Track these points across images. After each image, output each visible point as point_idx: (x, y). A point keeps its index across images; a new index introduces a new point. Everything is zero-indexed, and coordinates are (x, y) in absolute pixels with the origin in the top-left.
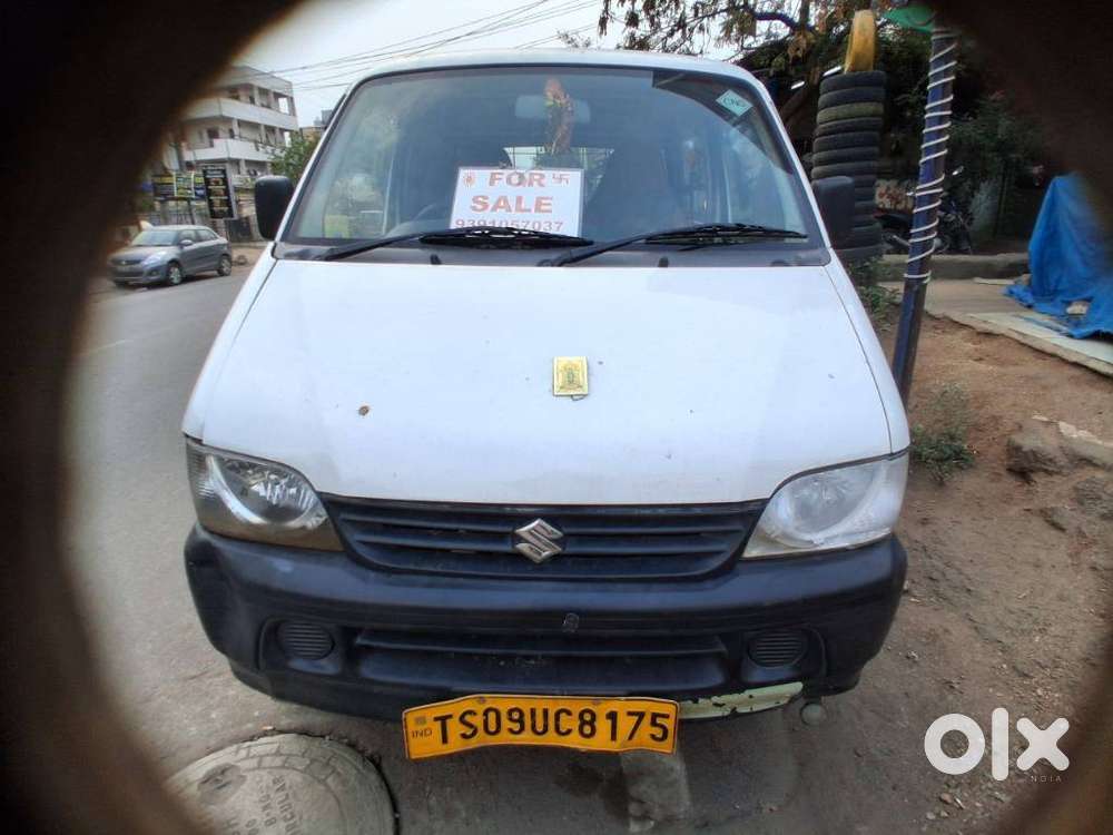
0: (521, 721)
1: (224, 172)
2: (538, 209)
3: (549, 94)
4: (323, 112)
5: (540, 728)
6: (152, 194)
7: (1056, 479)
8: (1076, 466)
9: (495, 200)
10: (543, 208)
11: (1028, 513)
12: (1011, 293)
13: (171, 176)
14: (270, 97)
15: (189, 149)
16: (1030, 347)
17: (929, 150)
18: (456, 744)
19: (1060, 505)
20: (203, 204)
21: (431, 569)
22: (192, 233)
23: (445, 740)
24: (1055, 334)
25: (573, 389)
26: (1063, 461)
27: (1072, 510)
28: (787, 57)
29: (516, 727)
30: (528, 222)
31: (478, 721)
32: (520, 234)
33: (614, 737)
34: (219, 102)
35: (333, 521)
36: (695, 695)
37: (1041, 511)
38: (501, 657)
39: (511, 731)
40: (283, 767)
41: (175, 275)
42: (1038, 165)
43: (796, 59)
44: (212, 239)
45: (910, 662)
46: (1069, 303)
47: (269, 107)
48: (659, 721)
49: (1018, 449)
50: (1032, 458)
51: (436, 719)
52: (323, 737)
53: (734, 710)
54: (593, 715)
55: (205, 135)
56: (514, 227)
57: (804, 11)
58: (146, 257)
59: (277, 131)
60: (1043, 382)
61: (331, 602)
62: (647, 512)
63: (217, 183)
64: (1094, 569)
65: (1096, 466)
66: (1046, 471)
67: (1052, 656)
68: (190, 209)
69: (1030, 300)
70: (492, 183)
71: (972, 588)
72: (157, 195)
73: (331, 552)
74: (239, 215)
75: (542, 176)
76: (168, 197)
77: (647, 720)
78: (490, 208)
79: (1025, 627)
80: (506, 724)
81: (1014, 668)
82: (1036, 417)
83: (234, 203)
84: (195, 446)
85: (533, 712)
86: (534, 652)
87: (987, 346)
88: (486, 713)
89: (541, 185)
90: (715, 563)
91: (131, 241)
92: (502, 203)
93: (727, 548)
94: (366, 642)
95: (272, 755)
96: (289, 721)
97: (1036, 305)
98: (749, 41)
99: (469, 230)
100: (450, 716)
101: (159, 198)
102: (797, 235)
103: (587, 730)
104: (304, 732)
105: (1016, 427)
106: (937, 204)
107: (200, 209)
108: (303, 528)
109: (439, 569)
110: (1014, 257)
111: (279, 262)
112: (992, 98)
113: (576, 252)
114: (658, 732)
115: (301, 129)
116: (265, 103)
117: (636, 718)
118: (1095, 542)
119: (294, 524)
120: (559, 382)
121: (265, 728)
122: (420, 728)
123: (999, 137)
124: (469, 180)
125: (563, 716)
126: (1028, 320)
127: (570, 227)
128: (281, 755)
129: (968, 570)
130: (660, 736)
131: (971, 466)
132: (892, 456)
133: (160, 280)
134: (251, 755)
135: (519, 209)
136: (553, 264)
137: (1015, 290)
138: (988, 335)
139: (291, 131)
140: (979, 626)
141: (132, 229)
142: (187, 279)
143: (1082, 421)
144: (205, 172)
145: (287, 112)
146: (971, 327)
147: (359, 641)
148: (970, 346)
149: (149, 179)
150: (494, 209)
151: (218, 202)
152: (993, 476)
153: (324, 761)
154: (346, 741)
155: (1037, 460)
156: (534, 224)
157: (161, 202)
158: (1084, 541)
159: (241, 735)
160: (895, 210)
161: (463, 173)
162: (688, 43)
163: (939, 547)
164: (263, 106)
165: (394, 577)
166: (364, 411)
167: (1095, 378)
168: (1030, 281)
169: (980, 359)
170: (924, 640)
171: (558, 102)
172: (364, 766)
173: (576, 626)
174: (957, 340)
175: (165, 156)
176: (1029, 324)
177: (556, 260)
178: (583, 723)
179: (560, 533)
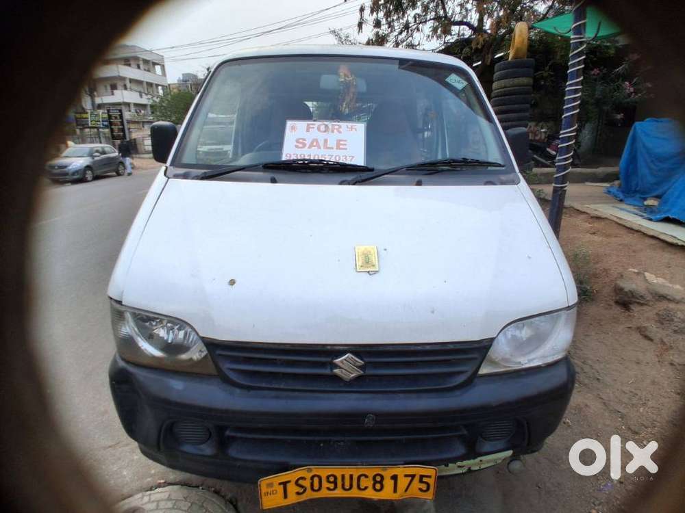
0: (335, 483)
1: (120, 111)
2: (338, 148)
3: (341, 74)
4: (183, 75)
5: (347, 486)
6: (75, 124)
7: (645, 308)
8: (657, 300)
9: (310, 142)
10: (341, 147)
11: (630, 330)
12: (609, 192)
13: (87, 113)
14: (149, 65)
15: (98, 96)
16: (624, 226)
17: (568, 110)
18: (293, 499)
19: (649, 325)
20: (107, 130)
21: (277, 386)
22: (100, 150)
23: (286, 496)
24: (640, 218)
25: (368, 267)
26: (649, 297)
27: (657, 328)
28: (471, 49)
29: (332, 486)
30: (332, 156)
31: (307, 483)
32: (328, 164)
33: (395, 490)
34: (118, 67)
35: (210, 355)
36: (446, 462)
37: (638, 328)
38: (320, 442)
39: (328, 489)
40: (173, 508)
41: (89, 175)
42: (619, 114)
43: (477, 49)
44: (113, 153)
45: (565, 426)
46: (645, 199)
47: (149, 71)
48: (425, 479)
49: (621, 289)
50: (630, 295)
51: (280, 484)
52: (198, 487)
53: (469, 468)
54: (382, 478)
55: (109, 88)
56: (323, 159)
57: (481, 20)
58: (70, 164)
59: (154, 86)
60: (634, 248)
61: (210, 410)
62: (419, 348)
63: (116, 118)
64: (672, 364)
65: (669, 300)
66: (638, 303)
67: (651, 420)
68: (98, 134)
69: (621, 196)
70: (308, 130)
71: (599, 378)
72: (78, 125)
73: (210, 376)
74: (129, 137)
75: (340, 127)
76: (85, 126)
77: (417, 479)
78: (307, 146)
79: (634, 402)
80: (325, 484)
81: (629, 428)
82: (630, 270)
83: (127, 131)
84: (118, 306)
85: (343, 477)
86: (343, 438)
87: (597, 225)
88: (312, 478)
89: (340, 132)
90: (461, 379)
91: (61, 153)
92: (315, 143)
93: (468, 369)
94: (233, 434)
95: (165, 500)
96: (175, 476)
97: (625, 199)
98: (449, 37)
99: (294, 161)
100: (289, 482)
101: (79, 127)
102: (500, 165)
103: (378, 486)
104: (184, 484)
105: (619, 276)
106: (572, 142)
107: (105, 134)
108: (191, 359)
109: (282, 386)
110: (610, 170)
111: (170, 180)
112: (593, 73)
113: (365, 175)
114: (424, 487)
115: (169, 85)
116: (146, 69)
117: (410, 478)
118: (671, 348)
119: (184, 357)
120: (359, 263)
121: (159, 481)
122: (269, 490)
123: (597, 96)
124: (293, 128)
125: (362, 478)
126: (621, 209)
127: (359, 160)
128: (171, 500)
129: (597, 366)
130: (425, 489)
131: (593, 300)
132: (569, 308)
133: (80, 178)
134: (152, 499)
135: (326, 147)
136: (349, 184)
137: (611, 190)
138: (598, 218)
139: (163, 86)
140: (607, 402)
141: (63, 146)
142: (96, 178)
143: (658, 272)
144: (108, 111)
145: (161, 74)
146: (587, 213)
147: (228, 433)
148: (587, 225)
149: (72, 115)
150: (309, 147)
151: (116, 129)
152: (607, 306)
153: (200, 504)
154: (213, 489)
155: (633, 296)
156: (336, 158)
157: (80, 129)
158: (666, 347)
159: (144, 487)
160: (535, 140)
161: (289, 123)
162: (410, 38)
163: (578, 352)
164: (145, 70)
165: (252, 392)
166: (232, 282)
167: (665, 245)
168: (620, 186)
169: (594, 233)
170: (573, 412)
171: (347, 79)
172: (226, 507)
173: (374, 423)
174: (579, 221)
175: (83, 100)
176: (622, 212)
177: (352, 180)
178: (375, 482)
179: (363, 363)
